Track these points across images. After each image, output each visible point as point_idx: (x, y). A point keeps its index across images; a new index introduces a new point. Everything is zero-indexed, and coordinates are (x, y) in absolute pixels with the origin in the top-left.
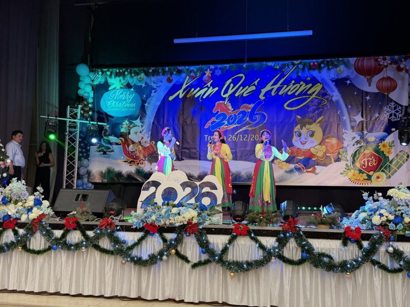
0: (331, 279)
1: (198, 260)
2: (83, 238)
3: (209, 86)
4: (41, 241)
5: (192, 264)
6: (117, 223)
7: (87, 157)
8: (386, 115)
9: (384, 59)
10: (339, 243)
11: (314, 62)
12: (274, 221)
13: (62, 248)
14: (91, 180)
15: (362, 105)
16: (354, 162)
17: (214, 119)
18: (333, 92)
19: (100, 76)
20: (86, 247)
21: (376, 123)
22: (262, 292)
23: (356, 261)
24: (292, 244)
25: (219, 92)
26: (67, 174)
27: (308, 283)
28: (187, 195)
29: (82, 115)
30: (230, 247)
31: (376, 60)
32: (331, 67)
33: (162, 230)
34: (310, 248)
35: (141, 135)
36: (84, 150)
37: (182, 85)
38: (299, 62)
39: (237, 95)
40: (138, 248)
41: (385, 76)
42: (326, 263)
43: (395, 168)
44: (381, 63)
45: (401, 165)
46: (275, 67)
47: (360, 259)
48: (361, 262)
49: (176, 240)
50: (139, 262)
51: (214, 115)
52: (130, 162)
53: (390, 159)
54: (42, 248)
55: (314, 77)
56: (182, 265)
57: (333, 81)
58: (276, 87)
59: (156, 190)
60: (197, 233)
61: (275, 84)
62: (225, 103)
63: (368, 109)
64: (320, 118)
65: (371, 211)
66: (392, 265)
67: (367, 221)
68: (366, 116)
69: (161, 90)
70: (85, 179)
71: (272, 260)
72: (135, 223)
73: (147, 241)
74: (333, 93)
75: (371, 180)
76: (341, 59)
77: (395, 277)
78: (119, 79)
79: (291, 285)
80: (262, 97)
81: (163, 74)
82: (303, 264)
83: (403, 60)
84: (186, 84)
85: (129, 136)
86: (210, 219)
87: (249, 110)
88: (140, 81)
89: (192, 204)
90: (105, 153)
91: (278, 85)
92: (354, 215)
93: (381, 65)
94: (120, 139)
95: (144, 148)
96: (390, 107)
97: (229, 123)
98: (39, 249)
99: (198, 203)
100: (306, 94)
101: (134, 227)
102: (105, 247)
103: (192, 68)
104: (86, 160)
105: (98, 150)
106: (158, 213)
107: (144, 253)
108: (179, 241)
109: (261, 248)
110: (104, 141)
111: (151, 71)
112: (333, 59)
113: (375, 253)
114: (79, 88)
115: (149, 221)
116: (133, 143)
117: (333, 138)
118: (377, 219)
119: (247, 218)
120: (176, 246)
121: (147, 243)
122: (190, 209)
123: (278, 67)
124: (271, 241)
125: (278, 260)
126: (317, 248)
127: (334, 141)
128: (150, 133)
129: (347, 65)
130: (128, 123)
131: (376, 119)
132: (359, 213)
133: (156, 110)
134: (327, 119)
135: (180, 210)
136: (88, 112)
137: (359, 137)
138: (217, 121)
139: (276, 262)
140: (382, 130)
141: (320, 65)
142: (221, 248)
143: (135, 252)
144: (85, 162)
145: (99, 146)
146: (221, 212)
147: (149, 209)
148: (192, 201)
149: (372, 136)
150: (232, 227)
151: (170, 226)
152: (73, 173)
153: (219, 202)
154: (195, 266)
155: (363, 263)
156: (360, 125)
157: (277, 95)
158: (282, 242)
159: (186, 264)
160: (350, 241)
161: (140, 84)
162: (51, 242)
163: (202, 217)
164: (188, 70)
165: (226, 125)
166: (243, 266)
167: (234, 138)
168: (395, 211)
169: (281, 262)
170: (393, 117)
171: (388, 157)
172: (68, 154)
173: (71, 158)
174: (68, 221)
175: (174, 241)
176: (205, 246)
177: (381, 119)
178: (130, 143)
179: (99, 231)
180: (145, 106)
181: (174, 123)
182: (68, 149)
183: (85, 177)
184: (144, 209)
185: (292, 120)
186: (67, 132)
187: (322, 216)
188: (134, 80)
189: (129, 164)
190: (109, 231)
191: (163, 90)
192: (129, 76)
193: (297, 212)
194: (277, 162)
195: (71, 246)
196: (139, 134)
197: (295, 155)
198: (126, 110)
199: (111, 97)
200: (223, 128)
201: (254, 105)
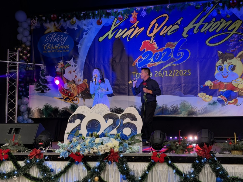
2: (14, 167)
3: (136, 27)
6: (45, 152)
7: (27, 95)
14: (31, 116)
17: (141, 57)
19: (36, 21)
20: (18, 176)
24: (207, 169)
25: (145, 32)
26: (8, 111)
28: (109, 126)
29: (20, 57)
30: (149, 174)
33: (86, 159)
34: (224, 173)
35: (74, 74)
36: (24, 89)
37: (110, 26)
39: (161, 34)
40: (64, 175)
46: (197, 6)
49: (99, 168)
51: (141, 53)
52: (66, 99)
55: (233, 13)
58: (198, 25)
59: (81, 122)
60: (118, 161)
61: (197, 22)
62: (151, 42)
64: (240, 53)
69: (91, 32)
70: (25, 115)
72: (61, 153)
73: (73, 169)
78: (54, 23)
80: (185, 35)
81: (93, 18)
84: (115, 26)
85: (64, 75)
86: (131, 148)
87: (174, 48)
88: (73, 25)
89: (114, 134)
90: (42, 91)
91: (200, 23)
95: (78, 86)
97: (155, 60)
99: (120, 133)
100: (226, 30)
101: (61, 157)
102: (35, 176)
103: (120, 10)
104: (26, 98)
105: (37, 89)
106: (82, 143)
107: (70, 180)
108: (101, 168)
109: (178, 174)
110: (41, 81)
111: (82, 15)
114: (18, 33)
115: (74, 150)
116: (68, 81)
119: (165, 146)
120: (100, 173)
121: (72, 171)
122: (112, 139)
123: (199, 6)
124: (187, 167)
126: (230, 173)
128: (83, 71)
130: (62, 63)
133: (88, 51)
135: (103, 140)
136: (26, 55)
138: (145, 59)
141: (239, 2)
142: (140, 174)
143: (62, 180)
144: (25, 100)
145: (38, 85)
146: (141, 141)
147: (75, 139)
148: (114, 131)
150: (151, 154)
151: (94, 155)
152: (14, 110)
153: (139, 131)
157: (199, 32)
158: (198, 168)
161: (72, 27)
164: (116, 12)
165: (152, 62)
167: (160, 75)
172: (9, 93)
173: (12, 97)
175: (97, 169)
176: (126, 173)
178: (65, 81)
179: (28, 161)
180: (77, 47)
181: (105, 62)
182: (9, 88)
183: (25, 114)
184: (70, 140)
185: (213, 56)
186: (7, 73)
187: (236, 143)
188: (67, 24)
189: (64, 101)
190: (38, 160)
191: (94, 32)
192: (62, 20)
193: (212, 140)
194: (201, 95)
195: (4, 176)
196: (73, 73)
197: (217, 88)
198: (61, 51)
199: (47, 40)
200: (149, 65)
201: (178, 42)
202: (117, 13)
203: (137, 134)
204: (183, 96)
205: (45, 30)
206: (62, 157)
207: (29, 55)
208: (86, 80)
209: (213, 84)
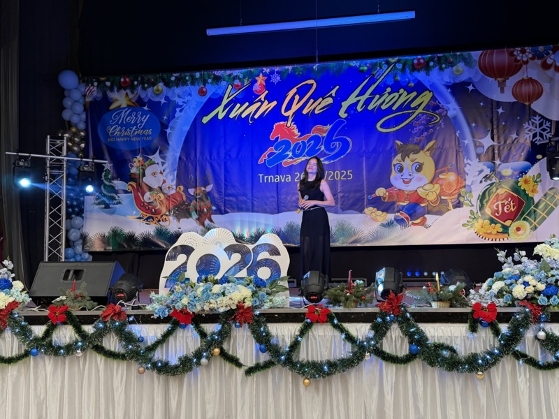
0: (455, 383)
1: (254, 362)
2: (77, 336)
3: (263, 99)
4: (12, 343)
5: (246, 368)
6: (129, 311)
7: (80, 213)
8: (527, 136)
9: (523, 52)
10: (464, 329)
11: (419, 60)
12: (366, 298)
13: (46, 353)
14: (88, 248)
15: (492, 122)
16: (481, 207)
17: (271, 149)
18: (448, 103)
19: (95, 88)
20: (83, 350)
21: (513, 148)
22: (352, 407)
23: (491, 354)
24: (395, 332)
25: (278, 108)
26: (49, 240)
27: (420, 390)
28: (235, 265)
29: (69, 149)
30: (303, 341)
31: (511, 54)
32: (444, 66)
33: (198, 320)
34: (421, 338)
35: (162, 178)
36: (75, 203)
37: (221, 99)
38: (396, 59)
39: (305, 112)
40: (162, 347)
41: (525, 77)
42: (446, 358)
43: (544, 214)
44: (519, 58)
45: (552, 209)
46: (361, 68)
47: (496, 351)
48: (498, 355)
49: (220, 333)
50: (164, 369)
51: (271, 143)
52: (147, 219)
53: (536, 201)
54: (15, 353)
55: (419, 81)
56: (231, 370)
57: (448, 87)
58: (363, 98)
59: (187, 259)
60: (251, 322)
61: (362, 93)
62: (288, 125)
63: (500, 127)
64: (431, 144)
65: (510, 278)
66: (544, 358)
67: (504, 293)
68: (498, 138)
69: (189, 108)
70: (78, 247)
71: (366, 358)
72: (156, 311)
73: (176, 337)
74: (449, 106)
75: (507, 233)
76: (458, 53)
77: (549, 376)
78: (125, 92)
79: (394, 394)
80: (342, 114)
81: (193, 83)
82: (412, 362)
83: (551, 52)
84: (228, 98)
85: (144, 179)
86: (271, 301)
87: (325, 135)
88: (157, 95)
89: (242, 278)
90: (107, 206)
91: (367, 95)
92: (485, 285)
93: (519, 61)
94: (130, 185)
95: (168, 198)
96: (533, 123)
97: (295, 155)
98: (10, 356)
99: (252, 277)
100: (408, 107)
101: (156, 316)
102: (112, 349)
103: (236, 72)
104: (79, 218)
105: (97, 202)
106: (191, 294)
107: (172, 355)
108: (224, 334)
109: (349, 341)
110: (105, 188)
111: (173, 79)
112: (446, 54)
113: (518, 340)
114: (65, 108)
115: (179, 306)
116: (150, 189)
117: (449, 173)
118: (520, 290)
119: (327, 296)
120: (221, 343)
121: (175, 340)
122: (239, 286)
123: (366, 68)
124: (363, 329)
125: (374, 357)
126: (432, 336)
127: (452, 177)
128: (176, 173)
129: (468, 62)
130: (141, 159)
131: (513, 142)
132: (493, 282)
133: (183, 139)
134: (440, 143)
135: (225, 288)
136: (78, 145)
137: (489, 170)
138: (277, 152)
139: (372, 360)
140: (522, 158)
141: (427, 63)
142: (288, 342)
143: (158, 355)
144: (77, 220)
145: (98, 196)
146: (286, 289)
147: (178, 288)
148: (243, 273)
149: (508, 168)
150: (304, 310)
151: (211, 313)
152: (59, 238)
153: (284, 273)
154: (250, 371)
155: (502, 357)
156: (490, 152)
157: (366, 109)
158: (380, 331)
159: (237, 369)
160: (481, 324)
161: (157, 99)
162: (28, 344)
163: (258, 297)
164: (230, 75)
166: (322, 368)
168: (547, 277)
169: (380, 360)
170: (538, 138)
171: (533, 198)
172: (51, 210)
173: (56, 216)
174: (53, 311)
175: (218, 336)
176: (264, 341)
177: (520, 141)
178: (145, 189)
179: (101, 325)
180: (166, 132)
181: (213, 158)
182: (50, 201)
183: (78, 245)
184: (169, 289)
185: (388, 148)
186: (47, 175)
187: (439, 289)
188: (149, 94)
189: (145, 222)
190: (117, 324)
191: (193, 108)
192: (140, 87)
193: (400, 285)
194: (369, 210)
195: (60, 350)
196: (158, 175)
197: (395, 200)
198: (138, 139)
199: (114, 121)
200: (286, 162)
201: (331, 126)
202: (232, 77)
203: (281, 276)
204: (341, 213)
205: (111, 103)
206: (158, 316)
207: (83, 145)
208: (182, 187)
209: (387, 194)
